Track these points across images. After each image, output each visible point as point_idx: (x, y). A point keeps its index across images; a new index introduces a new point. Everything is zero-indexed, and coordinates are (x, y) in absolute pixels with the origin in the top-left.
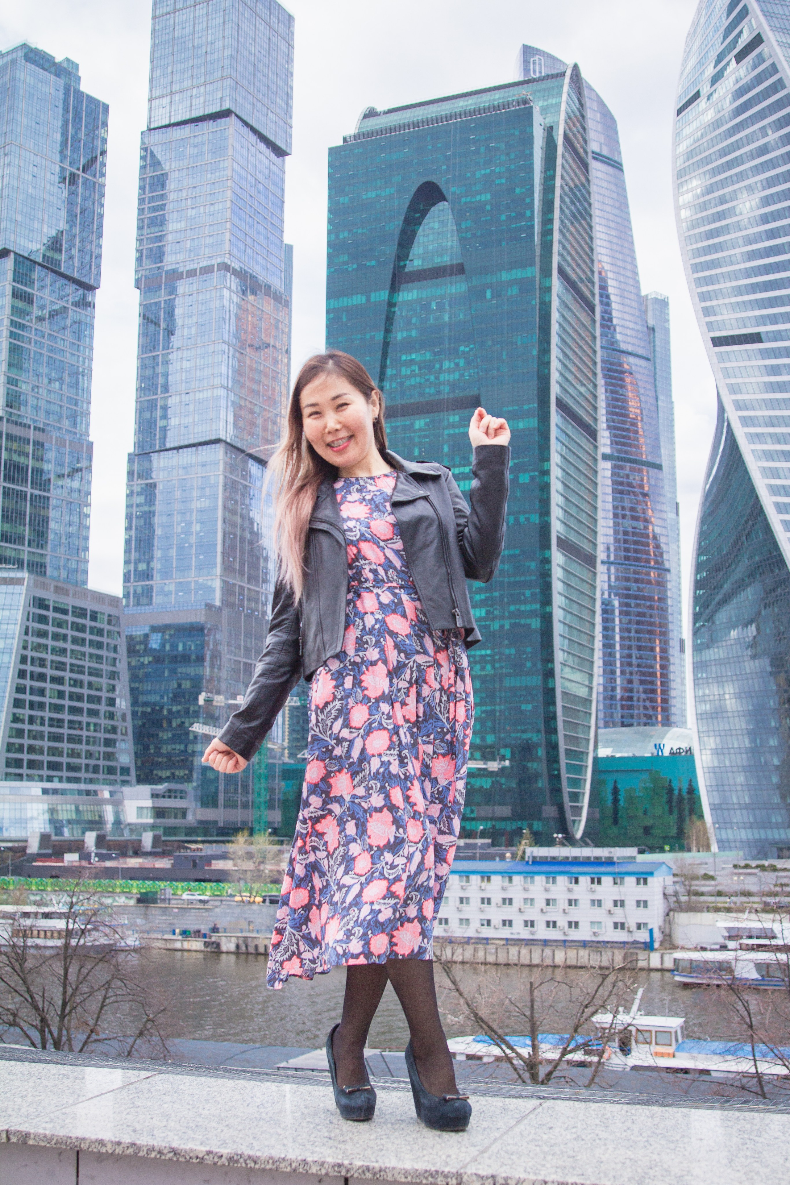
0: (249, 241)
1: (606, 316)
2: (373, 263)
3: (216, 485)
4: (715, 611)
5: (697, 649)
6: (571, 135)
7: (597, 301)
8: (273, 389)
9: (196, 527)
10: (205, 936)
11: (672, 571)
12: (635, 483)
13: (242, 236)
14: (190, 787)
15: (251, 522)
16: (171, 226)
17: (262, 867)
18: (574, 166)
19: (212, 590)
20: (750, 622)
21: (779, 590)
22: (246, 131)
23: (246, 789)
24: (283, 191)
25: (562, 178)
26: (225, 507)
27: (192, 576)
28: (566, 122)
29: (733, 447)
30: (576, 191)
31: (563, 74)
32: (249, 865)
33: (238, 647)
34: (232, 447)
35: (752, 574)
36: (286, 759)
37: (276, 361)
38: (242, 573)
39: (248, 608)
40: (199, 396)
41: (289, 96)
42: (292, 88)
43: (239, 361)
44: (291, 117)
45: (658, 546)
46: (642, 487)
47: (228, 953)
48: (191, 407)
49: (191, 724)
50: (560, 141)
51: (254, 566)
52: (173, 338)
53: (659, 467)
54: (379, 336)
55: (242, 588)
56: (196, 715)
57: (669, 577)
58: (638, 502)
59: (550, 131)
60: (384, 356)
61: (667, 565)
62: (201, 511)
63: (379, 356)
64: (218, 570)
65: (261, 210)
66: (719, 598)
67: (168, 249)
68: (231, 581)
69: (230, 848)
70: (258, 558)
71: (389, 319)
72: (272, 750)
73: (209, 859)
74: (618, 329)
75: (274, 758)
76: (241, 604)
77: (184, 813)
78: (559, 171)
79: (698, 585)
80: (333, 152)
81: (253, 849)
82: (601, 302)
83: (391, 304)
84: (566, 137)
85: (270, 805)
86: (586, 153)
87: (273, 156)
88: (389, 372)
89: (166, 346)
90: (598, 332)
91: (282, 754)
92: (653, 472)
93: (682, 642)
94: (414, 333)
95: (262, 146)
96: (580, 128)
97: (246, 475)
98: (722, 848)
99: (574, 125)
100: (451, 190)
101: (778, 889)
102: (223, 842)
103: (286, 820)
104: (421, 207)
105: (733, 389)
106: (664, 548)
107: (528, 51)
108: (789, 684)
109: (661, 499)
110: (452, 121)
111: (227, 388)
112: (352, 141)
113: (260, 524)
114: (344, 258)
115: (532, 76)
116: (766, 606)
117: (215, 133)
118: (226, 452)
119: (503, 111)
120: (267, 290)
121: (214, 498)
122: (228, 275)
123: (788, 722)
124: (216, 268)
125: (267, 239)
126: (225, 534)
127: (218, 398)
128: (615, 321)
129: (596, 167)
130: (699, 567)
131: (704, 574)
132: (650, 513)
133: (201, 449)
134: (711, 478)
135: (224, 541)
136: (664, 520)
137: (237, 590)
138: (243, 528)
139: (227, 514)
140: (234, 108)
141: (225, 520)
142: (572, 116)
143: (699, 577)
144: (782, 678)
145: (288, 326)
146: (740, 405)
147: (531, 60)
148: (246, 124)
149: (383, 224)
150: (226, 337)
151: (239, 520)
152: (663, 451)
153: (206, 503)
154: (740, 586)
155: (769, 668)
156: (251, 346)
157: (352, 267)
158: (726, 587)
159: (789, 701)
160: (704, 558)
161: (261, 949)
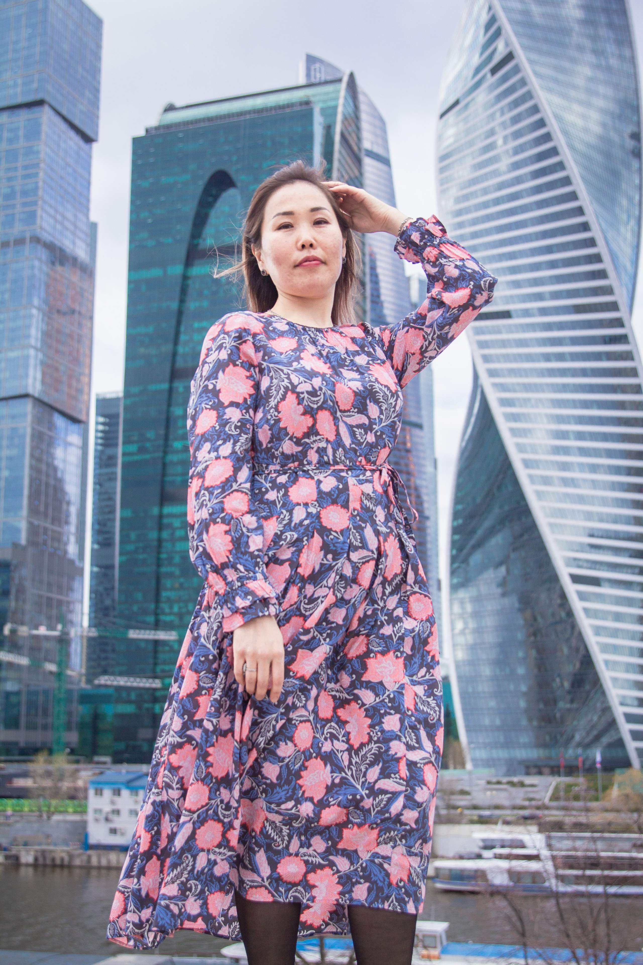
0: (59, 217)
1: (375, 294)
2: (170, 240)
3: (24, 436)
4: (470, 554)
5: (454, 588)
6: (346, 134)
7: (367, 279)
8: (78, 351)
9: (5, 473)
10: (5, 849)
11: (432, 519)
15: (55, 469)
17: (60, 784)
18: (349, 161)
19: (18, 530)
20: (500, 564)
21: (526, 537)
22: (57, 120)
23: (45, 712)
24: (89, 173)
25: (339, 171)
26: (32, 456)
28: (343, 123)
29: (485, 410)
31: (340, 80)
32: (47, 783)
33: (41, 582)
34: (39, 402)
35: (502, 522)
36: (83, 685)
37: (80, 325)
38: (46, 515)
39: (52, 547)
40: (11, 355)
41: (96, 91)
42: (99, 83)
43: (48, 324)
44: (98, 108)
45: (418, 497)
46: (405, 443)
47: (27, 865)
50: (337, 138)
51: (58, 509)
53: (419, 426)
54: (175, 305)
55: (46, 529)
57: (429, 523)
58: (402, 457)
59: (329, 130)
60: (179, 323)
61: (427, 513)
62: (10, 458)
63: (173, 322)
64: (24, 512)
65: (70, 190)
66: (473, 542)
68: (36, 522)
69: (31, 767)
70: (61, 503)
71: (184, 291)
72: (70, 677)
73: (10, 777)
74: (386, 305)
75: (72, 683)
76: (45, 543)
78: (336, 164)
79: (455, 530)
80: (136, 141)
81: (51, 767)
82: (371, 281)
83: (185, 278)
84: (343, 136)
85: (68, 727)
86: (360, 149)
87: (81, 143)
88: (183, 337)
90: (368, 307)
91: (80, 681)
92: (416, 431)
93: (439, 582)
94: (205, 304)
95: (72, 134)
96: (354, 128)
97: (51, 426)
98: (475, 766)
99: (350, 125)
100: (240, 178)
101: (526, 803)
102: (25, 761)
103: (82, 741)
104: (214, 192)
105: (486, 359)
106: (425, 498)
107: (311, 60)
108: (535, 619)
109: (422, 455)
110: (242, 118)
111: (36, 349)
112: (154, 132)
113: (63, 472)
114: (144, 235)
115: (313, 80)
116: (515, 550)
117: (29, 120)
118: (34, 406)
119: (288, 110)
120: (74, 261)
121: (22, 447)
122: (39, 247)
123: (533, 653)
124: (28, 240)
125: (75, 216)
126: (32, 480)
127: (27, 357)
128: (383, 298)
129: (368, 163)
130: (456, 515)
131: (460, 521)
132: (412, 467)
133: (12, 402)
134: (467, 437)
135: (31, 486)
136: (424, 473)
137: (41, 531)
138: (48, 475)
139: (34, 462)
140: (47, 99)
141: (32, 467)
142: (348, 116)
143: (456, 524)
144: (528, 613)
145: (93, 294)
146: (492, 373)
147: (313, 68)
148: (58, 113)
149: (179, 206)
150: (36, 301)
151: (44, 467)
152: (424, 413)
153: (14, 452)
154: (491, 532)
155: (517, 605)
156: (58, 311)
157: (151, 243)
158: (480, 533)
159: (535, 634)
160: (460, 507)
161: (58, 862)
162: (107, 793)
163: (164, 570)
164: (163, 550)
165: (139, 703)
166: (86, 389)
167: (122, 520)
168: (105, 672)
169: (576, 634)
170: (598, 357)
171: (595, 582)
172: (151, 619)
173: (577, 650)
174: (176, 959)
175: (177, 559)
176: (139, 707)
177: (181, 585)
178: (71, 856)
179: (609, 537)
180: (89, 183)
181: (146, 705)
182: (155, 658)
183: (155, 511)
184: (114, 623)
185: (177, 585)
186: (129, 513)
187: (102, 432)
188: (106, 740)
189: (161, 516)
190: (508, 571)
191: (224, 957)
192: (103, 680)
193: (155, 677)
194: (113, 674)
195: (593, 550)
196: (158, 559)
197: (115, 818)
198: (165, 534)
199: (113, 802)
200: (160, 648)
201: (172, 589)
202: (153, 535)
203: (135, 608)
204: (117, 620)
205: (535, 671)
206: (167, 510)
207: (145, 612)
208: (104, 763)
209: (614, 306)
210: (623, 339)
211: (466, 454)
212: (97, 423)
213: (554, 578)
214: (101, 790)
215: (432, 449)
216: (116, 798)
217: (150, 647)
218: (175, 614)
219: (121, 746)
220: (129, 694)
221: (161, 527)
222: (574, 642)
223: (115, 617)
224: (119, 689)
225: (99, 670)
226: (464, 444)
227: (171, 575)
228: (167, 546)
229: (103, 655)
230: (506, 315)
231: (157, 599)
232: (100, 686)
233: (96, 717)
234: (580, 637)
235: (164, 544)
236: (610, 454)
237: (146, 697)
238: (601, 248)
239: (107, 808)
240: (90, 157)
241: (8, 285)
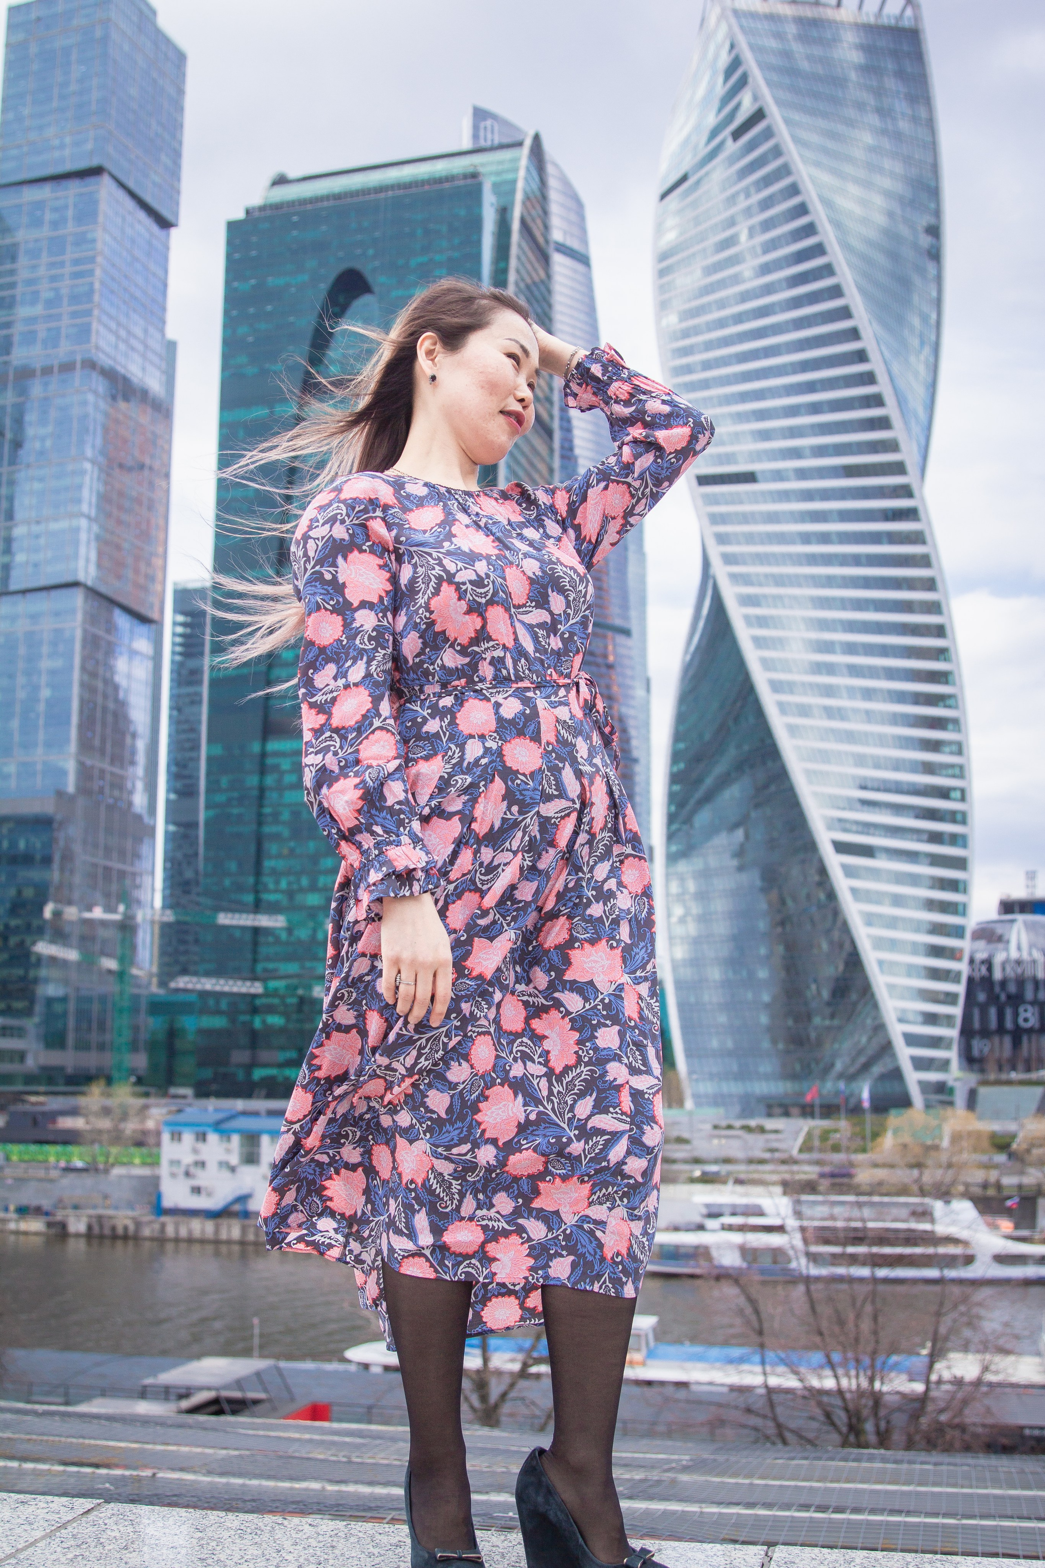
0: (123, 333)
1: (566, 445)
3: (72, 640)
4: (694, 812)
5: (672, 858)
6: (528, 220)
7: (556, 425)
8: (148, 522)
9: (46, 693)
10: (47, 1214)
11: (643, 761)
12: (598, 651)
13: (113, 325)
14: (31, 1024)
15: (116, 688)
16: (23, 312)
17: (122, 1126)
18: (532, 258)
19: (64, 773)
20: (736, 826)
21: (773, 788)
22: (121, 195)
23: (102, 1027)
24: (166, 271)
25: (518, 271)
26: (83, 669)
27: (39, 755)
28: (523, 204)
29: (719, 611)
30: (534, 289)
31: (520, 144)
32: (105, 1124)
33: (96, 846)
34: (93, 593)
35: (740, 767)
36: (155, 989)
37: (151, 485)
38: (102, 752)
39: (111, 796)
40: (54, 526)
41: (177, 155)
42: (180, 143)
43: (106, 483)
44: (179, 180)
45: (624, 731)
46: (605, 656)
47: (78, 1235)
48: (42, 541)
49: (34, 943)
50: (516, 226)
51: (119, 743)
52: (21, 452)
53: (626, 632)
55: (102, 772)
56: (39, 931)
57: (638, 769)
61: (635, 753)
62: (53, 672)
64: (73, 747)
65: (138, 294)
66: (699, 794)
67: (16, 339)
68: (89, 762)
69: (81, 1101)
70: (123, 734)
72: (136, 977)
73: (53, 1116)
75: (139, 986)
76: (101, 791)
77: (21, 1056)
78: (513, 263)
79: (674, 778)
80: (232, 226)
81: (109, 1102)
82: (562, 428)
84: (523, 222)
85: (134, 1047)
86: (547, 242)
87: (155, 228)
89: (13, 461)
90: (557, 463)
91: (150, 983)
92: (620, 639)
93: (651, 849)
95: (142, 215)
96: (540, 212)
97: (111, 627)
98: (698, 1104)
99: (534, 207)
100: (378, 280)
101: (767, 1155)
102: (73, 1094)
103: (153, 1066)
104: (341, 299)
105: (722, 539)
106: (633, 732)
107: (480, 115)
108: (783, 902)
109: (629, 672)
110: (382, 195)
111: (89, 517)
112: (257, 214)
113: (127, 691)
114: (242, 359)
115: (482, 143)
116: (757, 806)
117: (81, 195)
118: (86, 598)
119: (446, 185)
120: (143, 396)
121: (70, 656)
122: (95, 375)
123: (780, 949)
124: (78, 366)
125: (146, 331)
126: (82, 702)
127: (77, 530)
128: (577, 451)
129: (559, 261)
130: (675, 757)
131: (682, 766)
132: (615, 689)
133: (54, 593)
134: (692, 648)
135: (81, 712)
136: (633, 698)
137: (96, 773)
138: (105, 696)
139: (86, 678)
140: (107, 165)
141: (83, 685)
142: (531, 195)
143: (675, 769)
144: (774, 895)
145: (169, 442)
146: (728, 559)
147: (482, 125)
148: (122, 185)
149: (292, 319)
150: (89, 453)
151: (100, 685)
152: (633, 613)
153: (59, 663)
154: (724, 781)
155: (758, 883)
156: (121, 466)
157: (251, 371)
158: (709, 781)
159: (782, 923)
160: (681, 746)
161: (120, 1231)
162: (188, 1138)
163: (267, 829)
164: (266, 802)
165: (232, 1013)
166: (160, 575)
167: (210, 759)
168: (185, 971)
169: (839, 923)
170: (875, 538)
171: (867, 851)
172: (249, 898)
173: (841, 946)
174: (283, 1364)
175: (286, 816)
176: (233, 1021)
177: (292, 851)
178: (138, 1224)
179: (887, 790)
180: (165, 285)
181: (243, 1018)
182: (255, 952)
183: (256, 747)
184: (198, 904)
185: (285, 851)
186: (218, 750)
187: (181, 635)
188: (186, 1065)
189: (263, 755)
190: (747, 836)
191: (349, 1361)
192: (182, 982)
193: (254, 978)
194: (195, 974)
195: (866, 808)
196: (260, 815)
197: (198, 1172)
198: (270, 780)
199: (195, 1151)
200: (262, 939)
201: (279, 856)
202: (253, 781)
203: (227, 882)
204: (202, 900)
205: (783, 974)
206: (273, 746)
207: (240, 888)
208: (184, 1097)
209: (899, 468)
210: (911, 514)
211: (691, 672)
212: (175, 624)
213: (811, 846)
214: (180, 1134)
215: (644, 665)
216: (200, 1146)
217: (248, 937)
218: (282, 892)
219: (207, 1073)
220: (218, 1003)
221: (263, 770)
222: (836, 935)
223: (198, 894)
224: (204, 994)
225: (177, 968)
226: (688, 658)
227: (277, 837)
228: (272, 796)
229: (182, 948)
230: (749, 477)
231: (258, 872)
232: (177, 990)
233: (173, 1034)
234: (845, 928)
235: (268, 794)
236: (891, 674)
237: (242, 1006)
238: (883, 387)
239: (188, 1159)
240: (167, 248)
241: (50, 429)
